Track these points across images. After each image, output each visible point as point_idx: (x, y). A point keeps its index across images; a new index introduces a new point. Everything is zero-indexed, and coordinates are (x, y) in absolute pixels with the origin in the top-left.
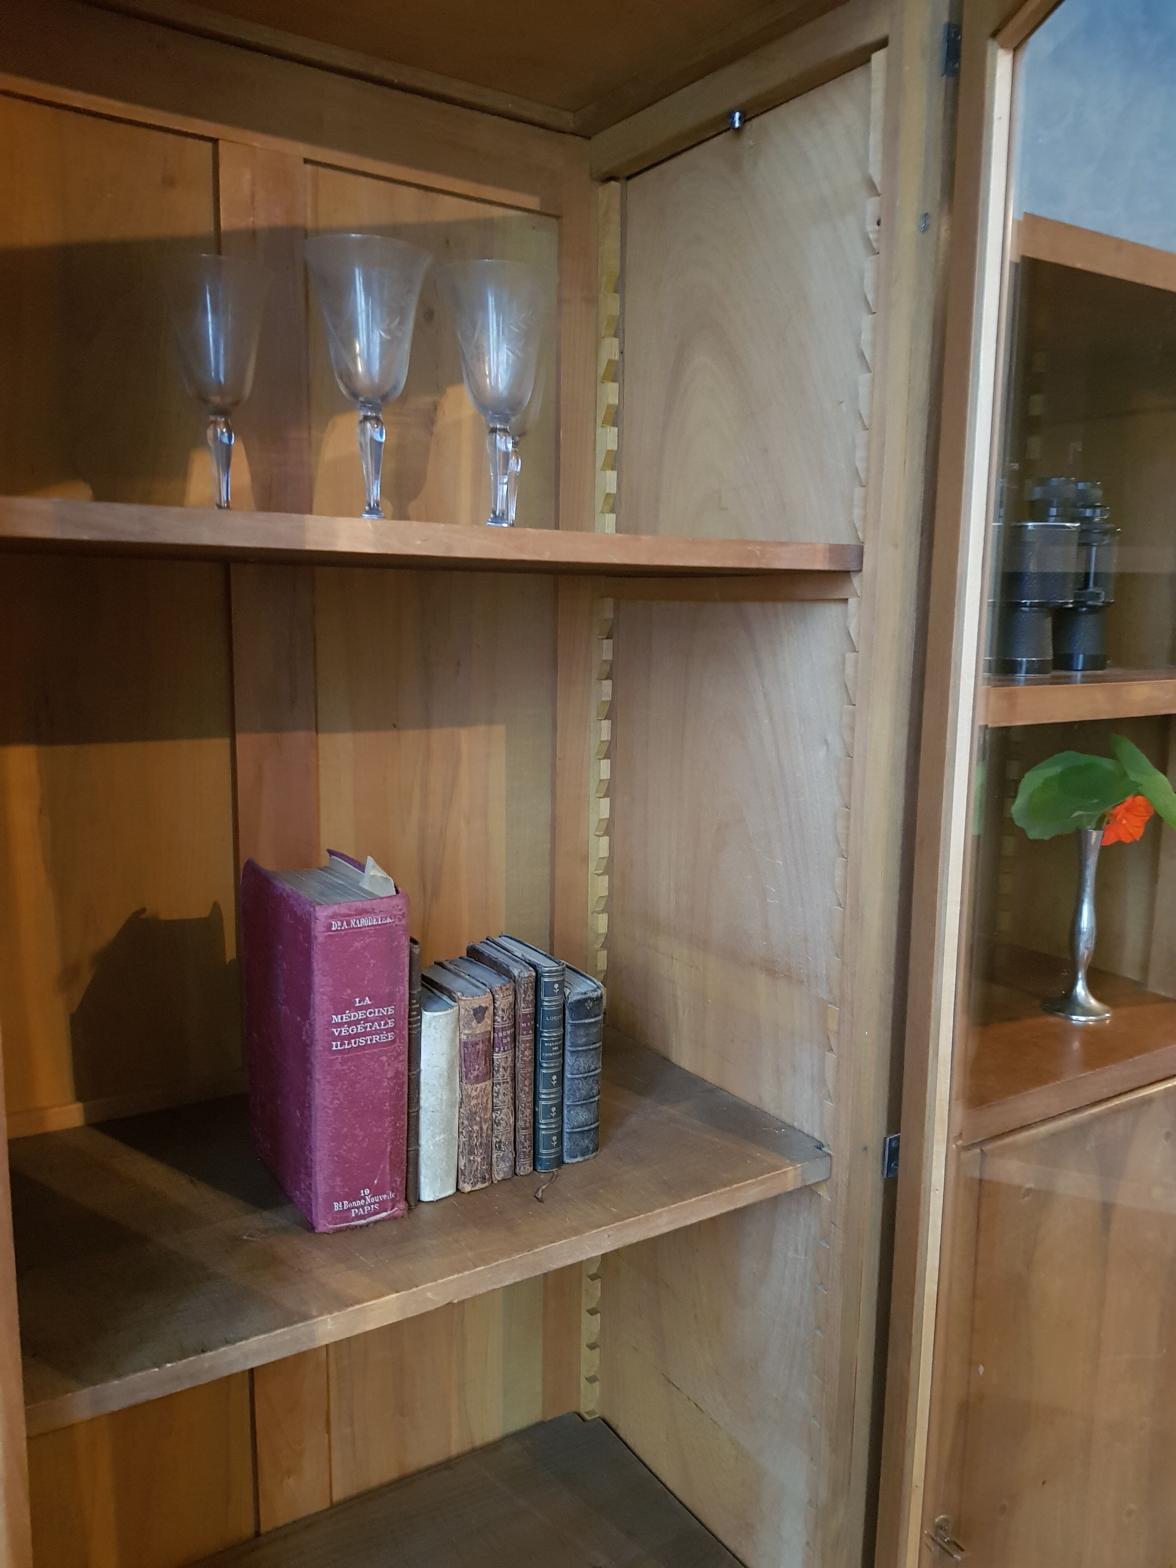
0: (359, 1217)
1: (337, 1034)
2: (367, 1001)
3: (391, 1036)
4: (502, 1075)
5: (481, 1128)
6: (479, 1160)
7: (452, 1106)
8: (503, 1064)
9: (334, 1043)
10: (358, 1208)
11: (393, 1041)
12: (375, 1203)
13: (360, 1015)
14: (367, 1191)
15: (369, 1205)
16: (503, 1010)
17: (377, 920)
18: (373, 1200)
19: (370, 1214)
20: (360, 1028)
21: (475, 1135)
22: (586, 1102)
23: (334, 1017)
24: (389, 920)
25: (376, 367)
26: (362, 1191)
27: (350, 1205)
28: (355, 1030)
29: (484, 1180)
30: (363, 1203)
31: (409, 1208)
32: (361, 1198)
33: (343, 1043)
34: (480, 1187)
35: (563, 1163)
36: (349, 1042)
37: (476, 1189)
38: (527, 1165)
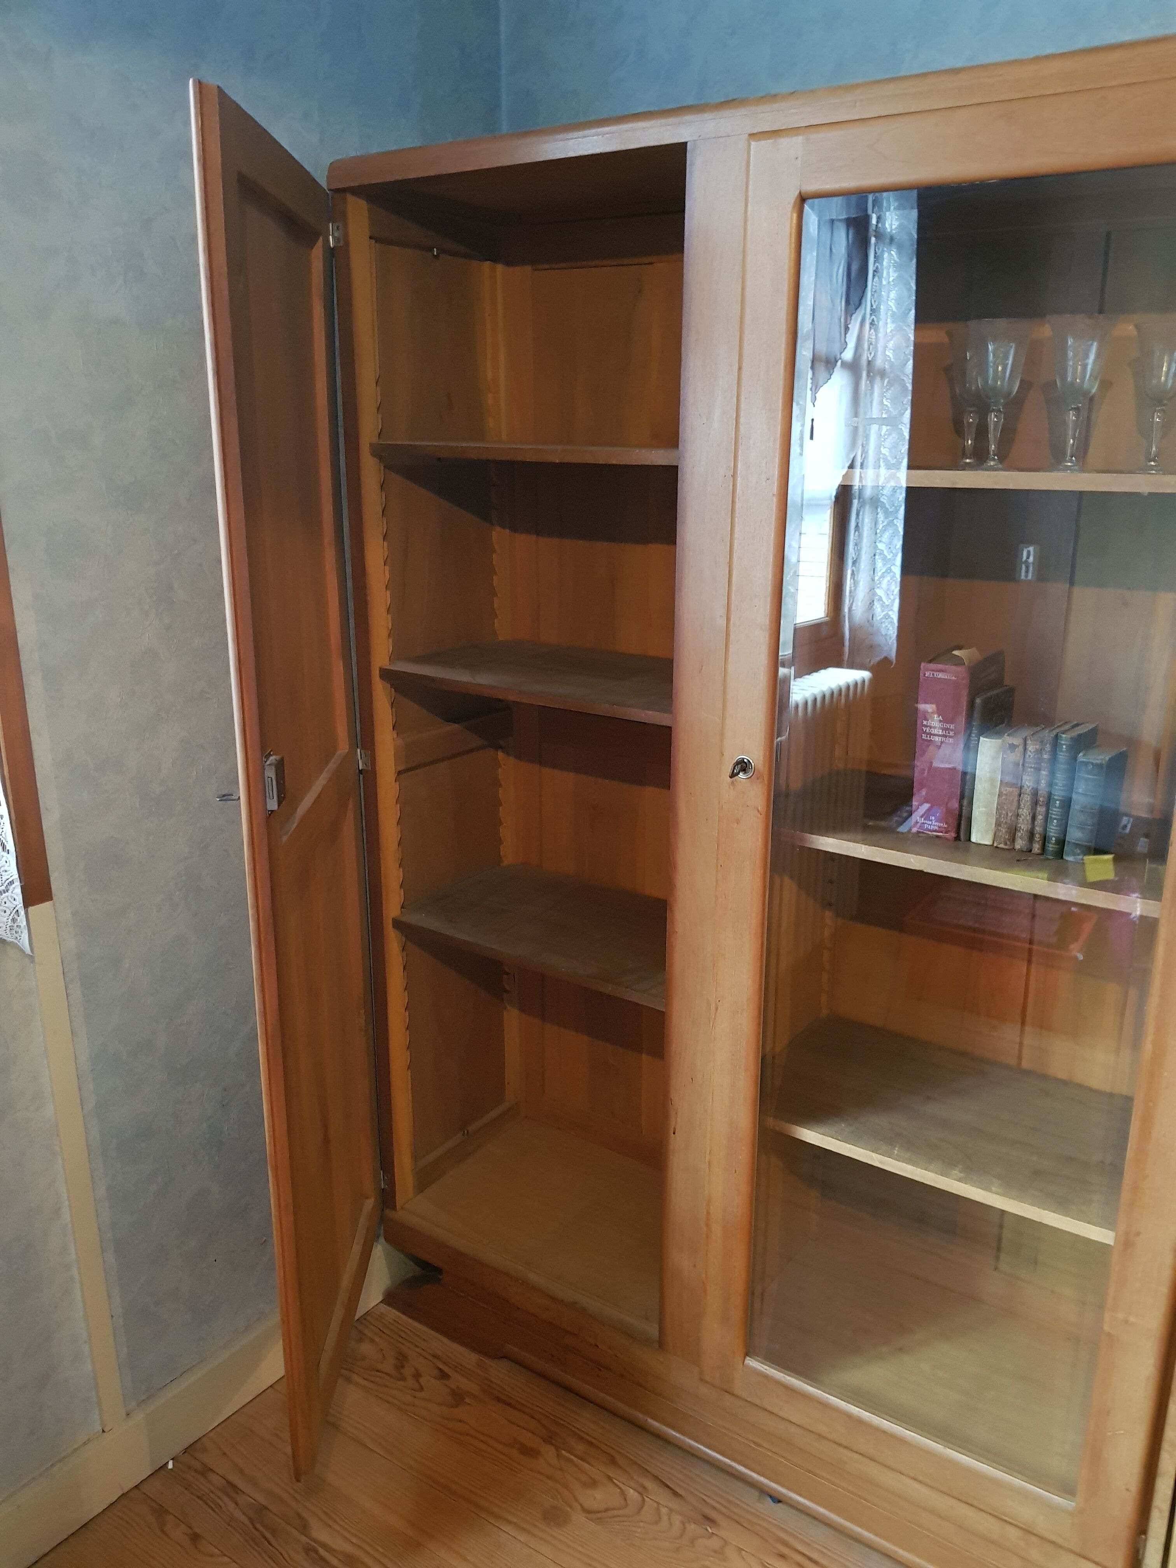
0: (928, 830)
1: (924, 731)
2: (942, 719)
5: (1007, 814)
6: (1004, 831)
7: (993, 794)
8: (1028, 783)
9: (923, 735)
10: (929, 824)
11: (954, 745)
12: (936, 826)
13: (937, 725)
14: (933, 818)
15: (934, 825)
16: (1030, 752)
17: (948, 676)
18: (936, 824)
19: (933, 831)
20: (937, 731)
21: (1002, 816)
22: (1081, 825)
23: (924, 721)
24: (953, 678)
26: (931, 817)
27: (925, 822)
28: (933, 732)
29: (1006, 844)
30: (931, 823)
31: (957, 838)
32: (930, 820)
33: (927, 737)
34: (1002, 846)
35: (1062, 858)
36: (930, 737)
37: (999, 846)
38: (1036, 848)
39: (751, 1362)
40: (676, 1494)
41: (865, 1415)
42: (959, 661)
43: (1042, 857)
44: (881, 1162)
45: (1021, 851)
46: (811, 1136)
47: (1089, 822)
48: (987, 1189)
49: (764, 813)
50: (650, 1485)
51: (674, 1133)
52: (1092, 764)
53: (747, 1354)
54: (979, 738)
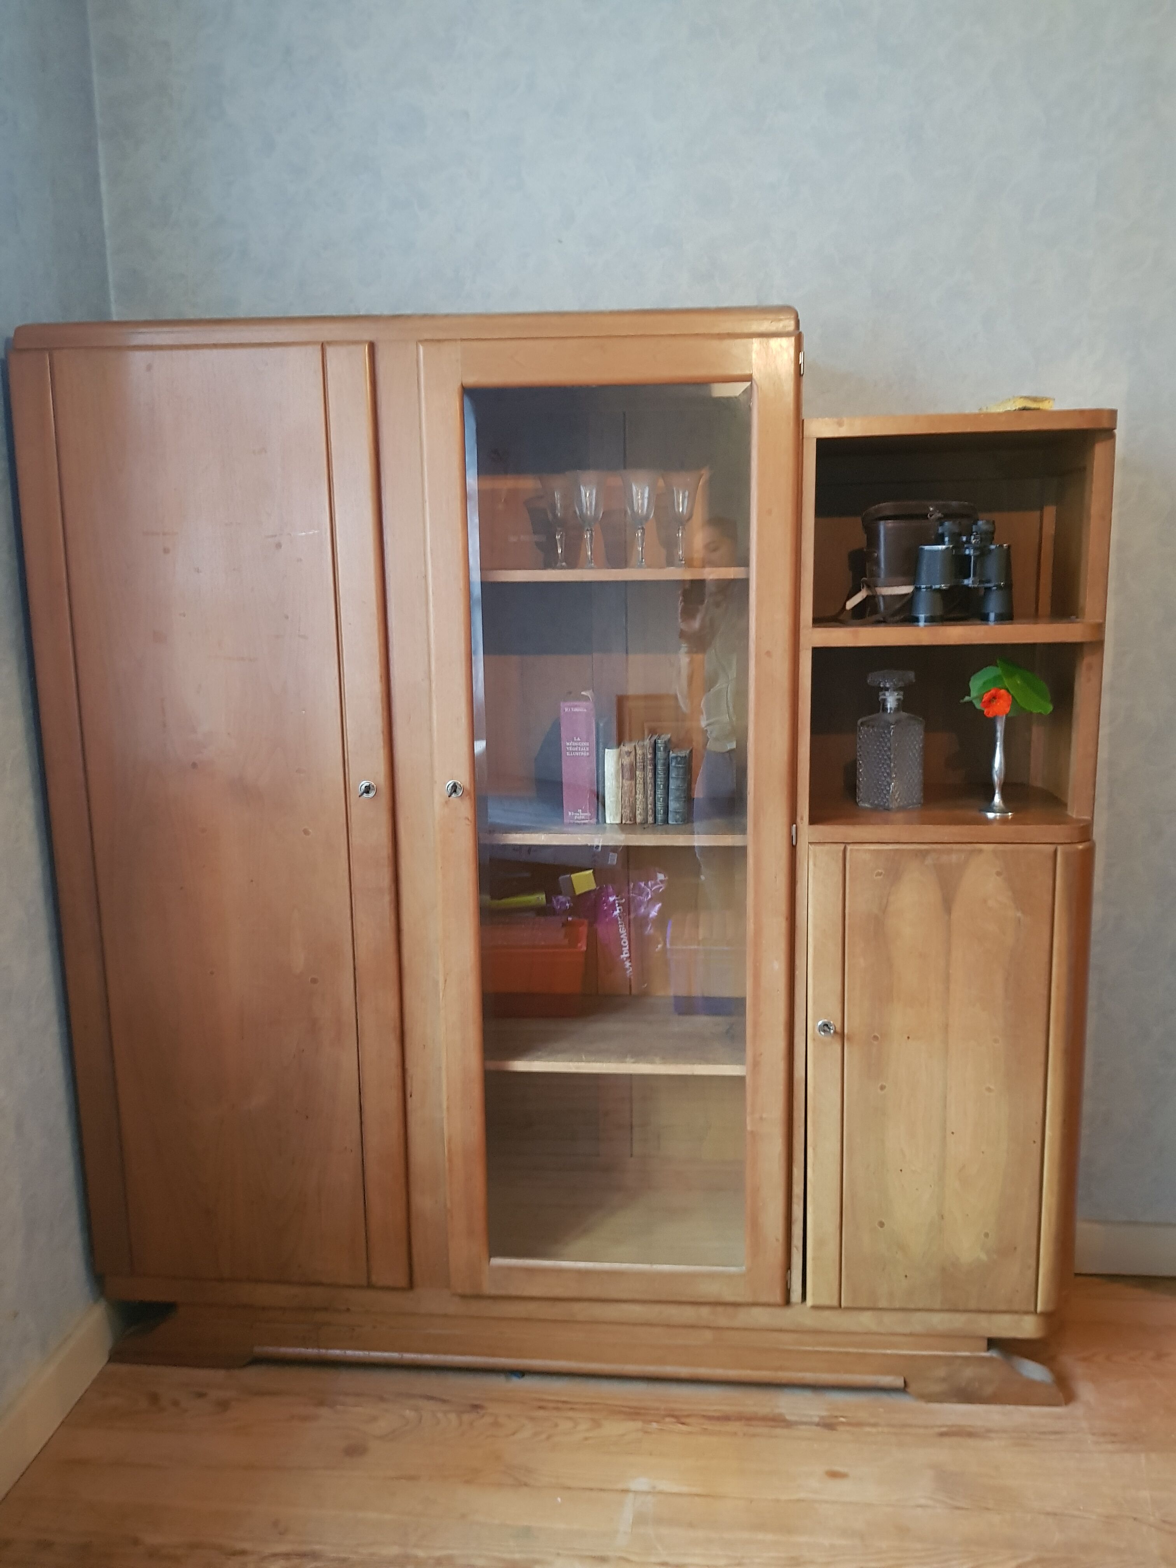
0: (577, 820)
1: (568, 749)
2: (579, 739)
3: (588, 754)
4: (639, 780)
5: (630, 800)
6: (630, 813)
7: (618, 788)
8: (640, 776)
9: (568, 753)
10: (577, 816)
11: (588, 756)
13: (576, 744)
14: (581, 811)
15: (581, 816)
16: (640, 755)
17: (581, 710)
18: (583, 814)
19: (581, 820)
20: (576, 749)
21: (627, 802)
22: (677, 799)
23: (567, 743)
24: (584, 710)
25: (593, 513)
27: (573, 814)
29: (630, 820)
30: (579, 814)
31: (598, 822)
32: (578, 813)
33: (570, 753)
34: (628, 822)
35: (668, 823)
36: (573, 753)
37: (626, 823)
38: (650, 819)
39: (497, 1261)
40: (444, 1401)
41: (590, 1265)
42: (586, 698)
43: (655, 825)
44: (577, 1068)
45: (641, 824)
46: (521, 1066)
47: (682, 796)
48: (652, 1062)
49: (473, 821)
50: (421, 1403)
51: (411, 1096)
52: (680, 757)
53: (490, 1257)
54: (605, 751)
